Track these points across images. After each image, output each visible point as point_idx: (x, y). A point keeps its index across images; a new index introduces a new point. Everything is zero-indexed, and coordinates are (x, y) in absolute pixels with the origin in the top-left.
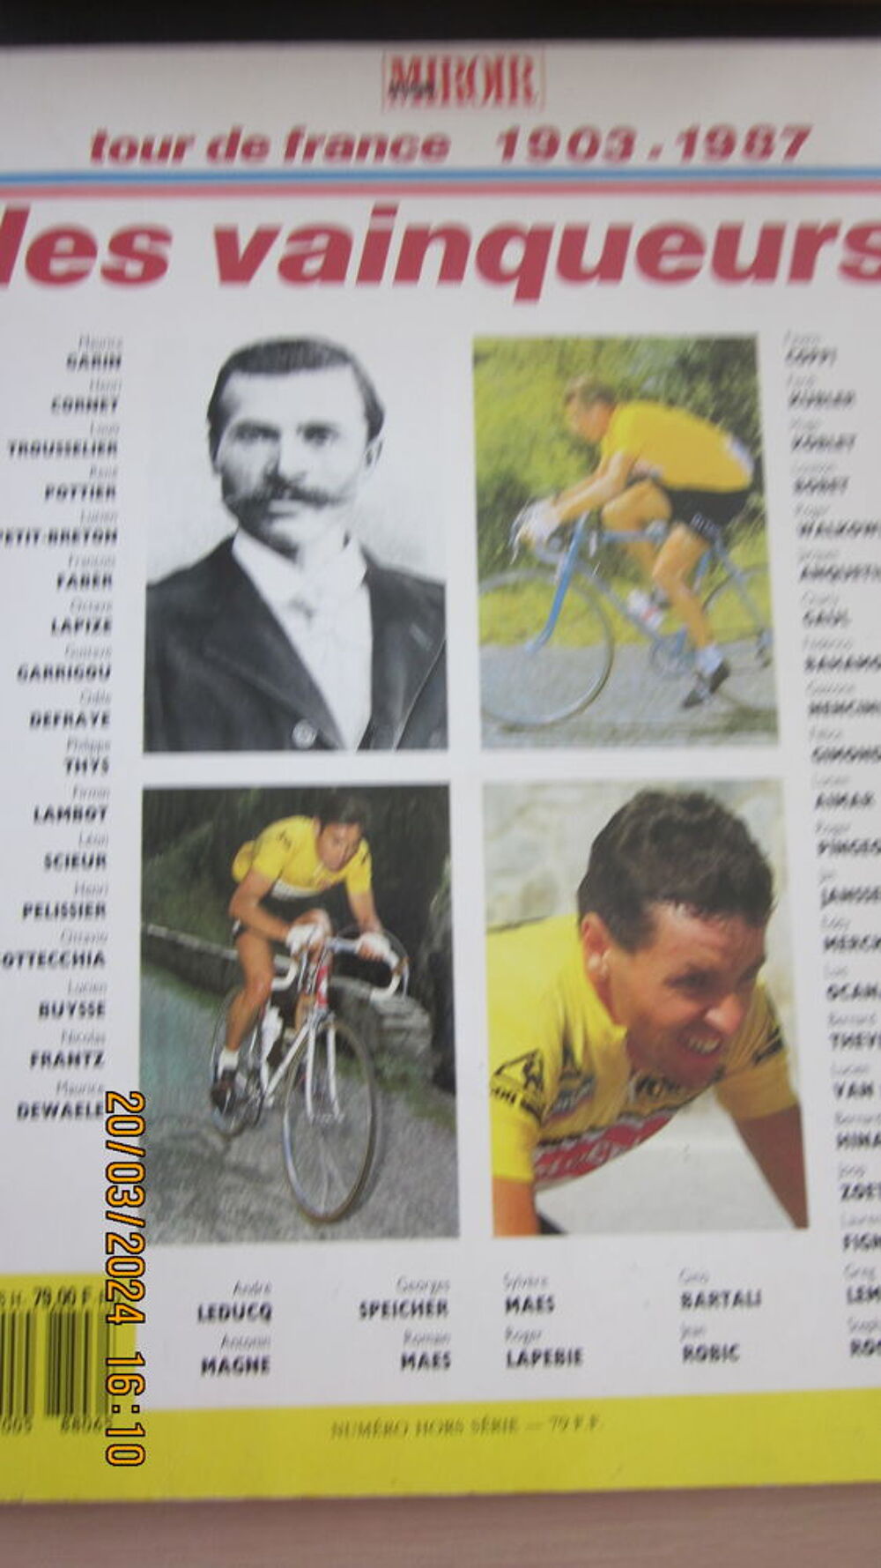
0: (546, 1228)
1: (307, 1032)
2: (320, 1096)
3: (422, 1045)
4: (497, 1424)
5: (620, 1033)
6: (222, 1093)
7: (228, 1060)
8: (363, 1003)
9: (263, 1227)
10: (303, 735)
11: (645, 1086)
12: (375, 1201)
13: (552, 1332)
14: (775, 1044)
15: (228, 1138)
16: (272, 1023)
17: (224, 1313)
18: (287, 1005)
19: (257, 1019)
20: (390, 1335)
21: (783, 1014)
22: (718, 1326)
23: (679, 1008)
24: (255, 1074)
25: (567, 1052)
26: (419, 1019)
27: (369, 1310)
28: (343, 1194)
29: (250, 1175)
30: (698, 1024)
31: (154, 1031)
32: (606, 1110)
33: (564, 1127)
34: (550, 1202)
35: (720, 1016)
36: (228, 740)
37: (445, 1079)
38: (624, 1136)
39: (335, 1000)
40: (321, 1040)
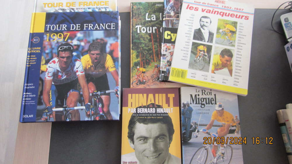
0: (215, 73)
1: (201, 58)
2: (201, 62)
3: (208, 61)
4: (209, 84)
5: (221, 63)
6: (195, 61)
7: (196, 59)
8: (205, 57)
9: (196, 69)
10: (203, 41)
11: (222, 66)
12: (204, 69)
13: (214, 79)
14: (232, 65)
15: (195, 63)
16: (199, 57)
17: (193, 74)
18: (200, 57)
19: (198, 57)
20: (204, 77)
21: (232, 64)
22: (225, 81)
23: (226, 62)
24: (197, 60)
25: (218, 63)
26: (208, 59)
27: (202, 75)
28: (202, 68)
29: (196, 66)
30: (227, 63)
31: (191, 56)
32: (220, 67)
33: (216, 68)
34: (215, 72)
35: (228, 63)
36: (198, 40)
37: (209, 63)
38: (220, 69)
39: (203, 57)
40: (202, 59)
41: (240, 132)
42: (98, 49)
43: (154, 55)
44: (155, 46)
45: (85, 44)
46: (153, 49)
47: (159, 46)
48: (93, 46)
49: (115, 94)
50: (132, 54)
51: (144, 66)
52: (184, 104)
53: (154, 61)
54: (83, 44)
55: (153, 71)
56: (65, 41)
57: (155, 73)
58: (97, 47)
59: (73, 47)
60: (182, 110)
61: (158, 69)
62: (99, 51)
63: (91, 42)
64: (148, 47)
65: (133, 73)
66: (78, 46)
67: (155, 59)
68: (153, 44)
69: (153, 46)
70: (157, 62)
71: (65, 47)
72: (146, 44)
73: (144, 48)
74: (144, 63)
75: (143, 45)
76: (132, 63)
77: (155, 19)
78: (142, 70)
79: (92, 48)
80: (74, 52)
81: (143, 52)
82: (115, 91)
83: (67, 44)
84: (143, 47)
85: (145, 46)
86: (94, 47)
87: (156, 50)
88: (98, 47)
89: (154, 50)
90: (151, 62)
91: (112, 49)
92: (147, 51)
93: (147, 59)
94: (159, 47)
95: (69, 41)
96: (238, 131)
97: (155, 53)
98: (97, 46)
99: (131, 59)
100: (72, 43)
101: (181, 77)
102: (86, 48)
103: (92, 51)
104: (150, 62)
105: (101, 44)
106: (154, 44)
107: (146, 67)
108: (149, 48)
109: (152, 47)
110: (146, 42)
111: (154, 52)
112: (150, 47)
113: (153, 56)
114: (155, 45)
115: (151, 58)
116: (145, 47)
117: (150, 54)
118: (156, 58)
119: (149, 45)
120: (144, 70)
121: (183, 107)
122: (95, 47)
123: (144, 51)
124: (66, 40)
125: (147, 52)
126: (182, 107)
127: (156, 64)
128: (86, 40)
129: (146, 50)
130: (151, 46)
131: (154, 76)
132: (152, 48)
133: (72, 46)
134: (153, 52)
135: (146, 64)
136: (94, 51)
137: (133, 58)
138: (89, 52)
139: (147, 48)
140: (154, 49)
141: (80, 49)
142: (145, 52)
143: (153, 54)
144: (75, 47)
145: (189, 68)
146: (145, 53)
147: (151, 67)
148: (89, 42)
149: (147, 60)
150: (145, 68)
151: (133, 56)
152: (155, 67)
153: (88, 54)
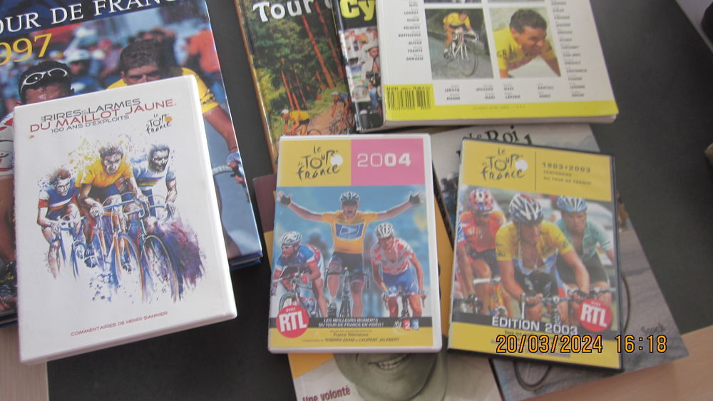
0: (510, 77)
1: (460, 46)
2: (464, 56)
3: (483, 48)
4: (505, 107)
5: (520, 47)
6: (445, 55)
7: (446, 51)
8: (471, 42)
9: (456, 76)
10: (454, 0)
11: (526, 55)
12: (477, 72)
13: (514, 93)
14: (550, 48)
15: (448, 63)
16: (454, 45)
17: (450, 90)
18: (457, 42)
19: (451, 44)
20: (483, 94)
21: (551, 43)
22: (546, 92)
23: (531, 43)
24: (451, 53)
25: (510, 49)
26: (481, 45)
27: (478, 90)
28: (470, 72)
29: (453, 68)
30: (535, 45)
31: (431, 46)
32: (520, 58)
33: (512, 61)
34: (510, 72)
35: (540, 44)
37: (488, 53)
38: (523, 62)
39: (465, 41)
40: (463, 48)
41: (628, 221)
42: (150, 60)
43: (325, 70)
44: (321, 47)
45: (107, 53)
46: (316, 54)
47: (331, 43)
48: (133, 53)
49: (232, 176)
50: (260, 80)
51: (303, 106)
52: (445, 181)
53: (328, 86)
54: (98, 54)
55: (331, 111)
56: (41, 58)
57: (338, 118)
58: (144, 54)
59: (68, 70)
60: (447, 198)
61: (345, 105)
62: (155, 64)
63: (126, 45)
64: (301, 51)
65: (272, 132)
66: (86, 63)
67: (330, 81)
68: (314, 42)
69: (316, 48)
70: (335, 86)
71: (43, 74)
72: (293, 46)
73: (290, 57)
74: (299, 97)
75: (287, 51)
76: (265, 105)
78: (299, 117)
79: (131, 60)
80: (76, 81)
81: (291, 69)
82: (228, 168)
83: (48, 64)
84: (286, 56)
85: (293, 51)
86: (135, 56)
87: (326, 55)
88: (149, 56)
89: (321, 58)
90: (319, 90)
91: (194, 50)
92: (301, 62)
93: (304, 85)
94: (332, 46)
95: (54, 55)
96: (624, 220)
97: (325, 63)
98: (146, 52)
99: (260, 94)
100: (64, 58)
101: (419, 105)
102: (113, 64)
103: (133, 68)
104: (317, 90)
105: (157, 44)
106: (318, 42)
107: (308, 105)
108: (304, 54)
109: (313, 49)
110: (292, 42)
111: (322, 62)
112: (306, 52)
113: (322, 74)
114: (321, 44)
115: (317, 80)
116: (294, 55)
117: (313, 70)
118: (332, 77)
119: (301, 46)
120: (305, 115)
121: (446, 191)
122: (138, 57)
123: (293, 66)
124: (42, 54)
125: (301, 66)
126: (444, 191)
127: (336, 93)
128: (107, 42)
129: (296, 61)
130: (310, 49)
131: (338, 124)
132: (313, 53)
133: (64, 66)
134: (318, 62)
135: (306, 100)
136: (140, 66)
137: (263, 91)
138: (123, 73)
139: (299, 57)
140: (319, 55)
141: (94, 70)
142: (297, 67)
143: (320, 68)
144: (75, 69)
145: (433, 77)
146: (296, 71)
147: (323, 105)
148: (117, 46)
149: (308, 88)
150: (305, 109)
151: (261, 85)
152: (336, 102)
153: (120, 78)
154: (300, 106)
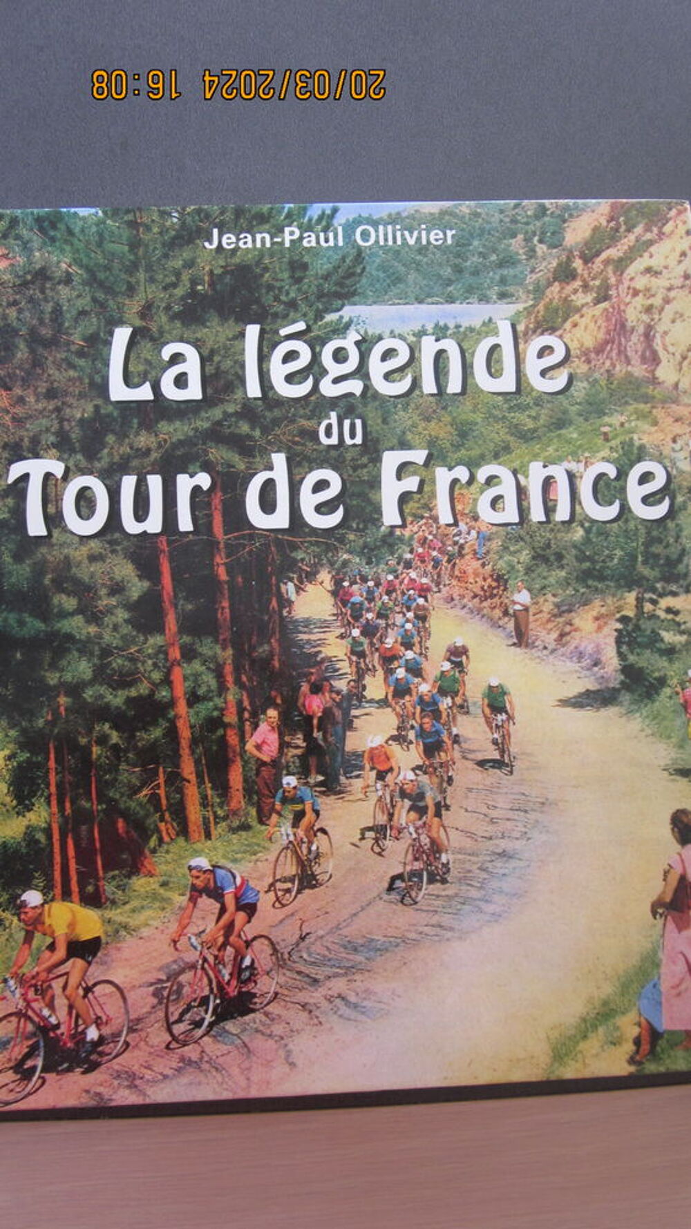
43: (188, 769)
44: (197, 676)
46: (172, 703)
47: (228, 669)
51: (90, 889)
53: (184, 831)
55: (173, 927)
57: (192, 956)
61: (223, 910)
64: (124, 680)
67: (194, 813)
68: (175, 653)
69: (177, 674)
70: (208, 836)
72: (106, 652)
73: (88, 694)
74: (85, 856)
75: (83, 668)
77: (194, 392)
78: (72, 925)
81: (83, 741)
84: (74, 690)
85: (101, 674)
87: (204, 709)
89: (186, 717)
90: (153, 842)
92: (118, 720)
93: (113, 810)
94: (230, 679)
97: (194, 742)
104: (149, 838)
106: (189, 654)
107: (109, 888)
108: (133, 693)
109: (167, 681)
110: (108, 638)
111: (185, 734)
112: (143, 689)
113: (175, 779)
114: (197, 666)
115: (154, 798)
116: (103, 690)
117: (150, 758)
118: (205, 802)
119: (133, 660)
120: (89, 923)
123: (90, 730)
125: (115, 737)
127: (203, 862)
129: (103, 713)
130: (157, 676)
131: (185, 978)
132: (164, 693)
134: (172, 733)
135: (106, 868)
139: (117, 699)
140: (182, 708)
142: (103, 740)
143: (175, 758)
146: (96, 750)
147: (154, 896)
149: (121, 824)
150: (94, 900)
152: (196, 892)
154: (82, 885)
